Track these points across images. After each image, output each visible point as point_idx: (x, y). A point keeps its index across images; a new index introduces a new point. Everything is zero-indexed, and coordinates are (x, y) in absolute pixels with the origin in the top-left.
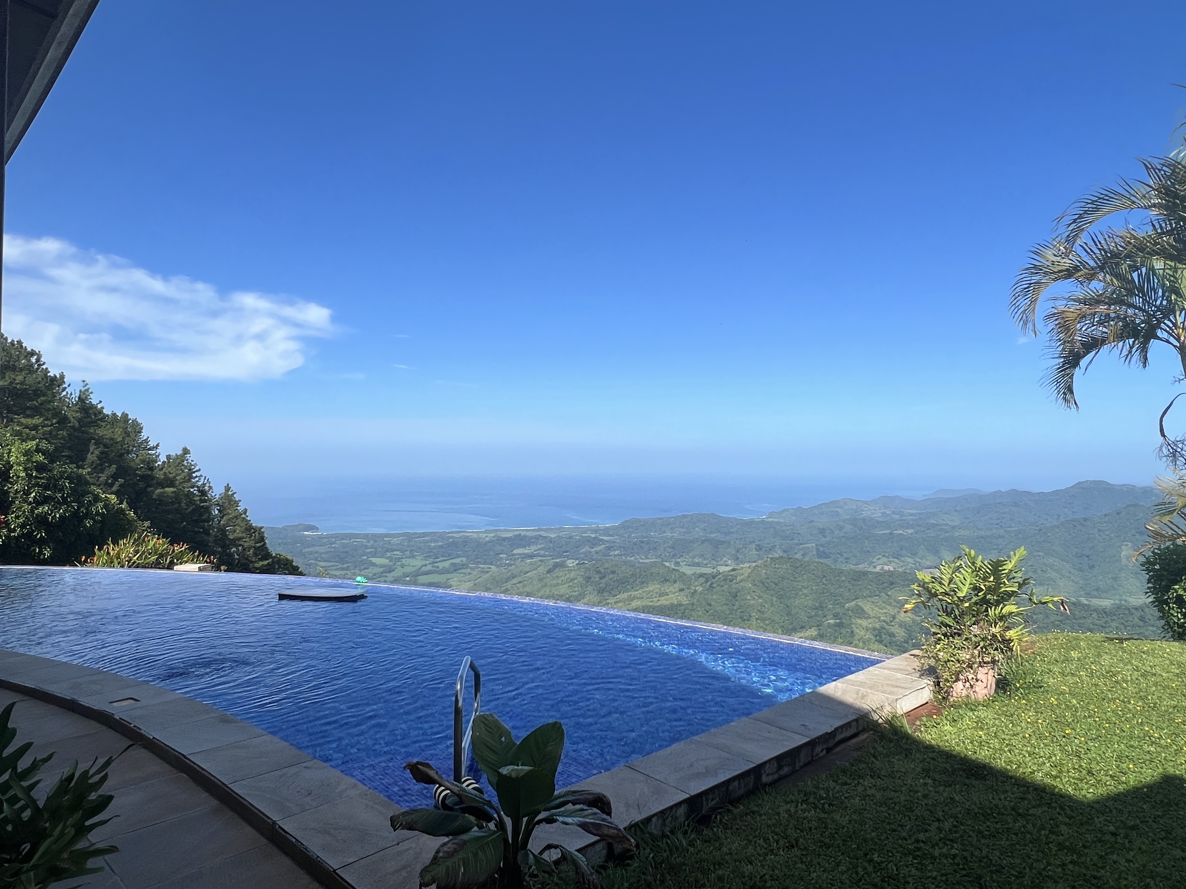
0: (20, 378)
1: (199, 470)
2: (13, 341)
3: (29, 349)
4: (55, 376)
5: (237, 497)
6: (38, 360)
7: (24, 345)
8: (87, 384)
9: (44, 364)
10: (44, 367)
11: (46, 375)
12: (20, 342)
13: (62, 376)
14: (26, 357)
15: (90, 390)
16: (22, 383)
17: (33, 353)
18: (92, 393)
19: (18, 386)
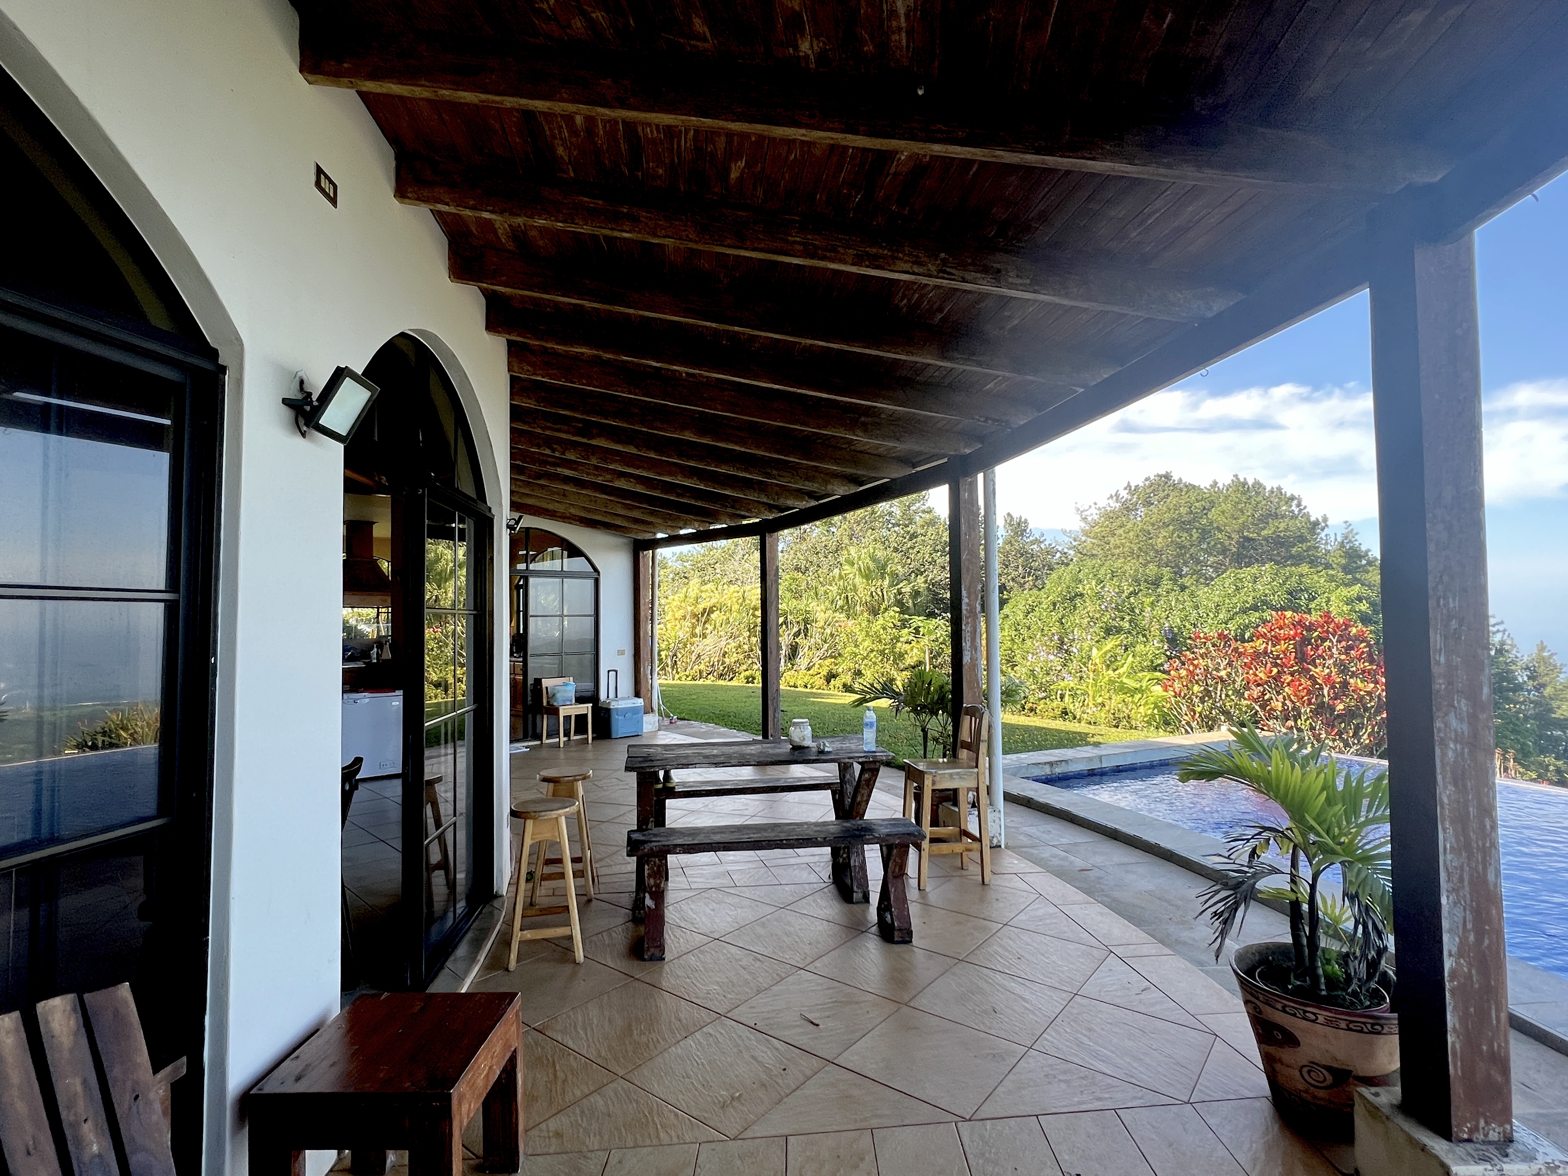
0: (1282, 526)
1: (1502, 622)
2: (1273, 488)
3: (1288, 495)
4: (1318, 520)
5: (1557, 660)
6: (1299, 505)
7: (1283, 491)
8: (1350, 525)
9: (1305, 508)
10: (1305, 511)
11: (1308, 519)
12: (1279, 489)
13: (1325, 519)
14: (1287, 503)
15: (1355, 532)
16: (1286, 530)
17: (1292, 498)
18: (1357, 534)
19: (1282, 535)
